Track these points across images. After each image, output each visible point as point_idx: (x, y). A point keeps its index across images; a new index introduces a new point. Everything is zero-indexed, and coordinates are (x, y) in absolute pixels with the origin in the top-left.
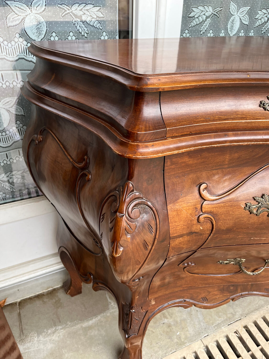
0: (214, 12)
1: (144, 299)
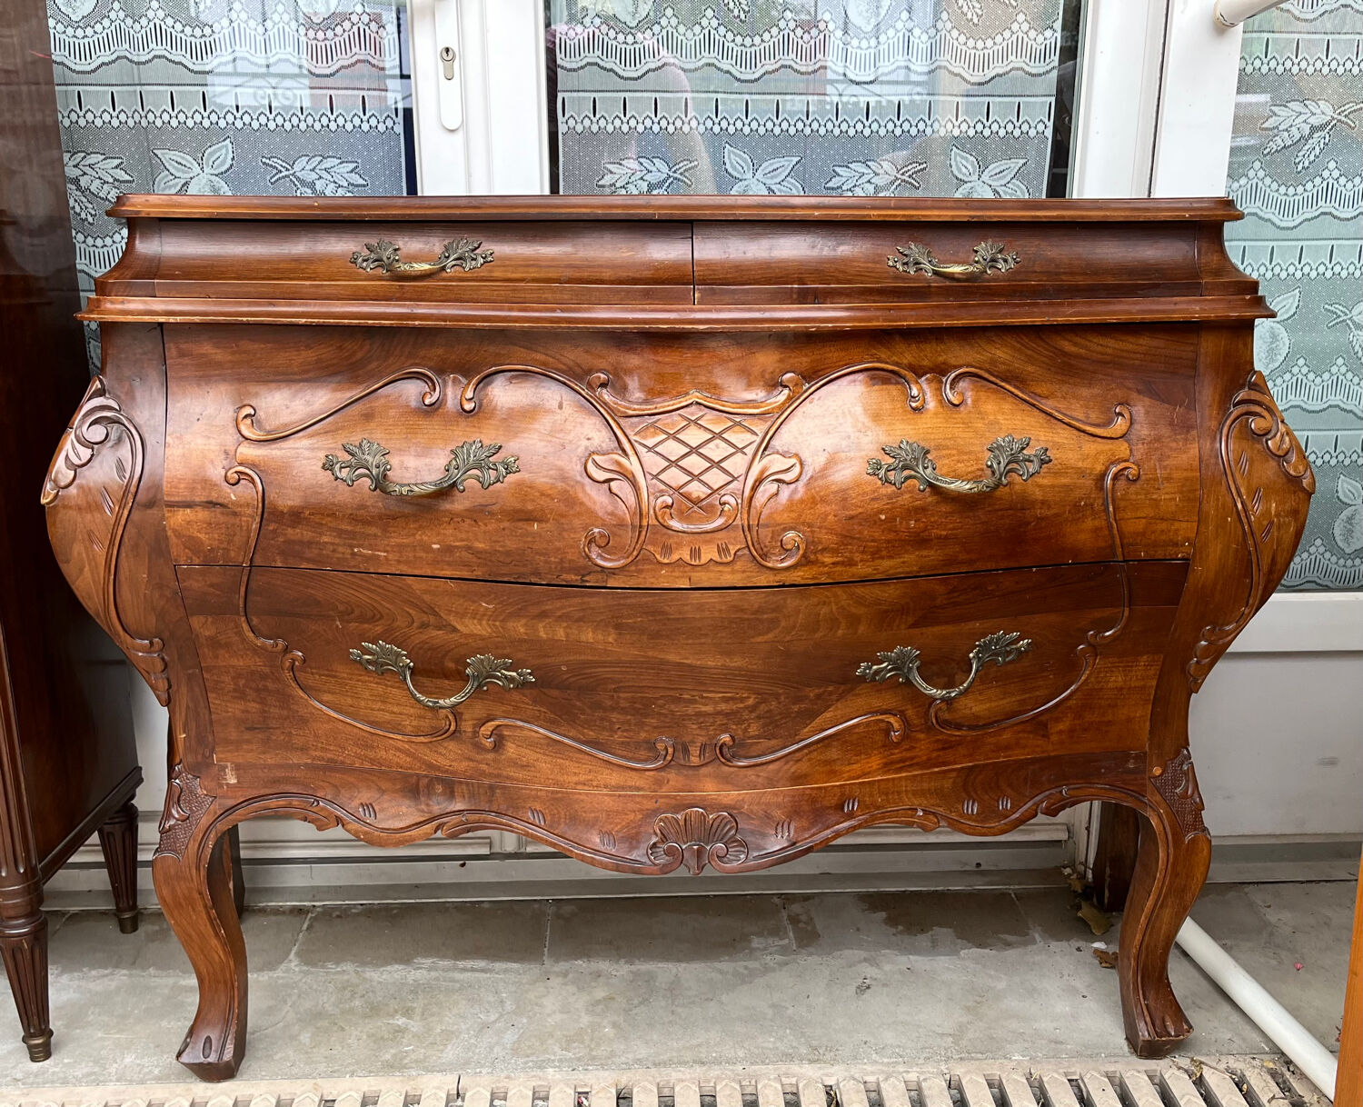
0: (675, 172)
1: (203, 754)
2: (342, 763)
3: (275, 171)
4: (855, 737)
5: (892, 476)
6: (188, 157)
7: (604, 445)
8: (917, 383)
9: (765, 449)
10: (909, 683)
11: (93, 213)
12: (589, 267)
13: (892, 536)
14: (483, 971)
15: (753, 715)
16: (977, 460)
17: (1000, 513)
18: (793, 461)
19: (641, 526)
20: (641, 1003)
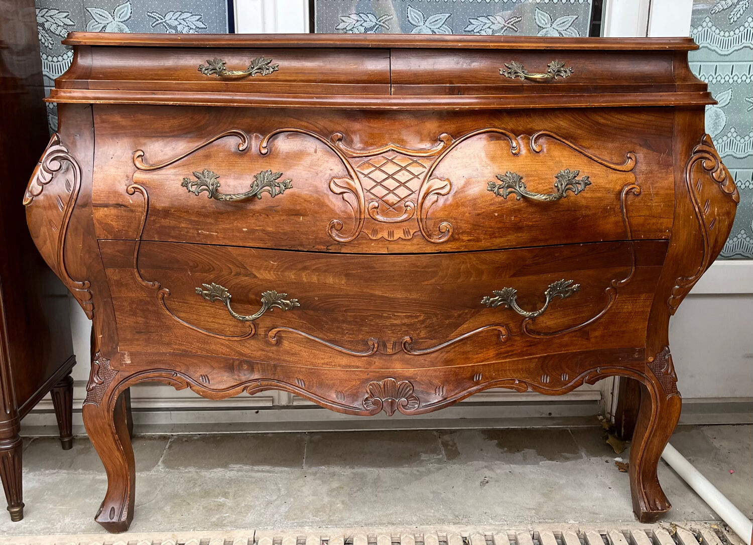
0: (380, 22)
1: (112, 347)
2: (191, 352)
3: (155, 20)
4: (480, 339)
5: (501, 191)
6: (106, 12)
7: (340, 173)
8: (516, 139)
9: (430, 176)
10: (511, 308)
11: (52, 42)
12: (332, 73)
13: (501, 225)
14: (269, 472)
15: (423, 326)
16: (550, 183)
17: (562, 213)
18: (446, 183)
19: (360, 219)
20: (358, 490)
